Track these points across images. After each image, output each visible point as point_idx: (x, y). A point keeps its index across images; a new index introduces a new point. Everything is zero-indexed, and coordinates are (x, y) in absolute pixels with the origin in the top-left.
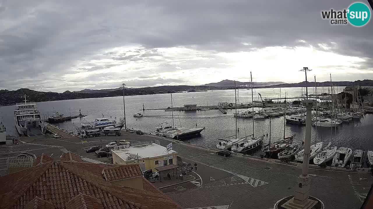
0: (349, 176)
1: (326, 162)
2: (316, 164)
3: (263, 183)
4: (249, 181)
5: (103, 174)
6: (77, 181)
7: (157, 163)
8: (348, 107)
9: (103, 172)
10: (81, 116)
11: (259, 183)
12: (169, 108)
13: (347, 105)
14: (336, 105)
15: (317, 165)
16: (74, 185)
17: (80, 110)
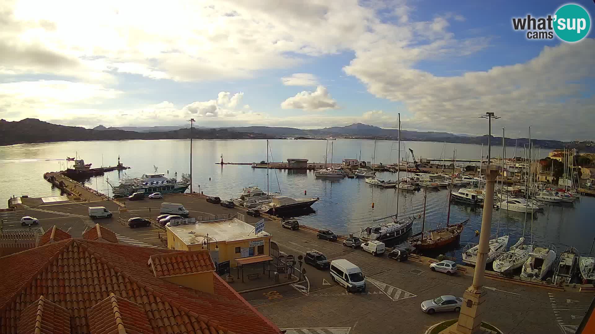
0: (550, 295)
1: (514, 270)
2: (497, 272)
3: (407, 295)
4: (386, 289)
5: (151, 264)
6: (107, 273)
7: (238, 250)
8: (556, 182)
9: (150, 261)
10: (120, 168)
11: (402, 294)
12: (263, 163)
13: (554, 178)
14: (536, 177)
15: (499, 272)
16: (102, 280)
17: (119, 159)
